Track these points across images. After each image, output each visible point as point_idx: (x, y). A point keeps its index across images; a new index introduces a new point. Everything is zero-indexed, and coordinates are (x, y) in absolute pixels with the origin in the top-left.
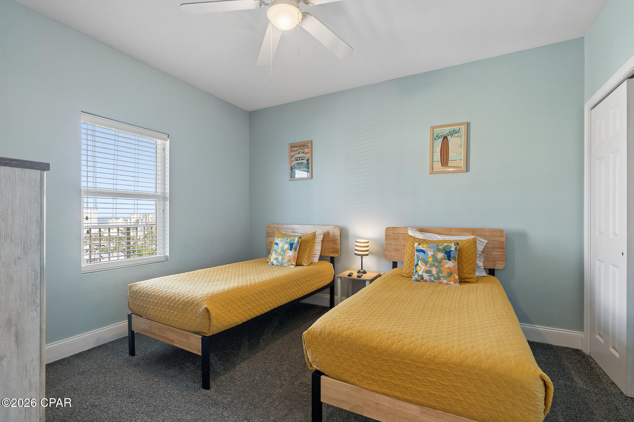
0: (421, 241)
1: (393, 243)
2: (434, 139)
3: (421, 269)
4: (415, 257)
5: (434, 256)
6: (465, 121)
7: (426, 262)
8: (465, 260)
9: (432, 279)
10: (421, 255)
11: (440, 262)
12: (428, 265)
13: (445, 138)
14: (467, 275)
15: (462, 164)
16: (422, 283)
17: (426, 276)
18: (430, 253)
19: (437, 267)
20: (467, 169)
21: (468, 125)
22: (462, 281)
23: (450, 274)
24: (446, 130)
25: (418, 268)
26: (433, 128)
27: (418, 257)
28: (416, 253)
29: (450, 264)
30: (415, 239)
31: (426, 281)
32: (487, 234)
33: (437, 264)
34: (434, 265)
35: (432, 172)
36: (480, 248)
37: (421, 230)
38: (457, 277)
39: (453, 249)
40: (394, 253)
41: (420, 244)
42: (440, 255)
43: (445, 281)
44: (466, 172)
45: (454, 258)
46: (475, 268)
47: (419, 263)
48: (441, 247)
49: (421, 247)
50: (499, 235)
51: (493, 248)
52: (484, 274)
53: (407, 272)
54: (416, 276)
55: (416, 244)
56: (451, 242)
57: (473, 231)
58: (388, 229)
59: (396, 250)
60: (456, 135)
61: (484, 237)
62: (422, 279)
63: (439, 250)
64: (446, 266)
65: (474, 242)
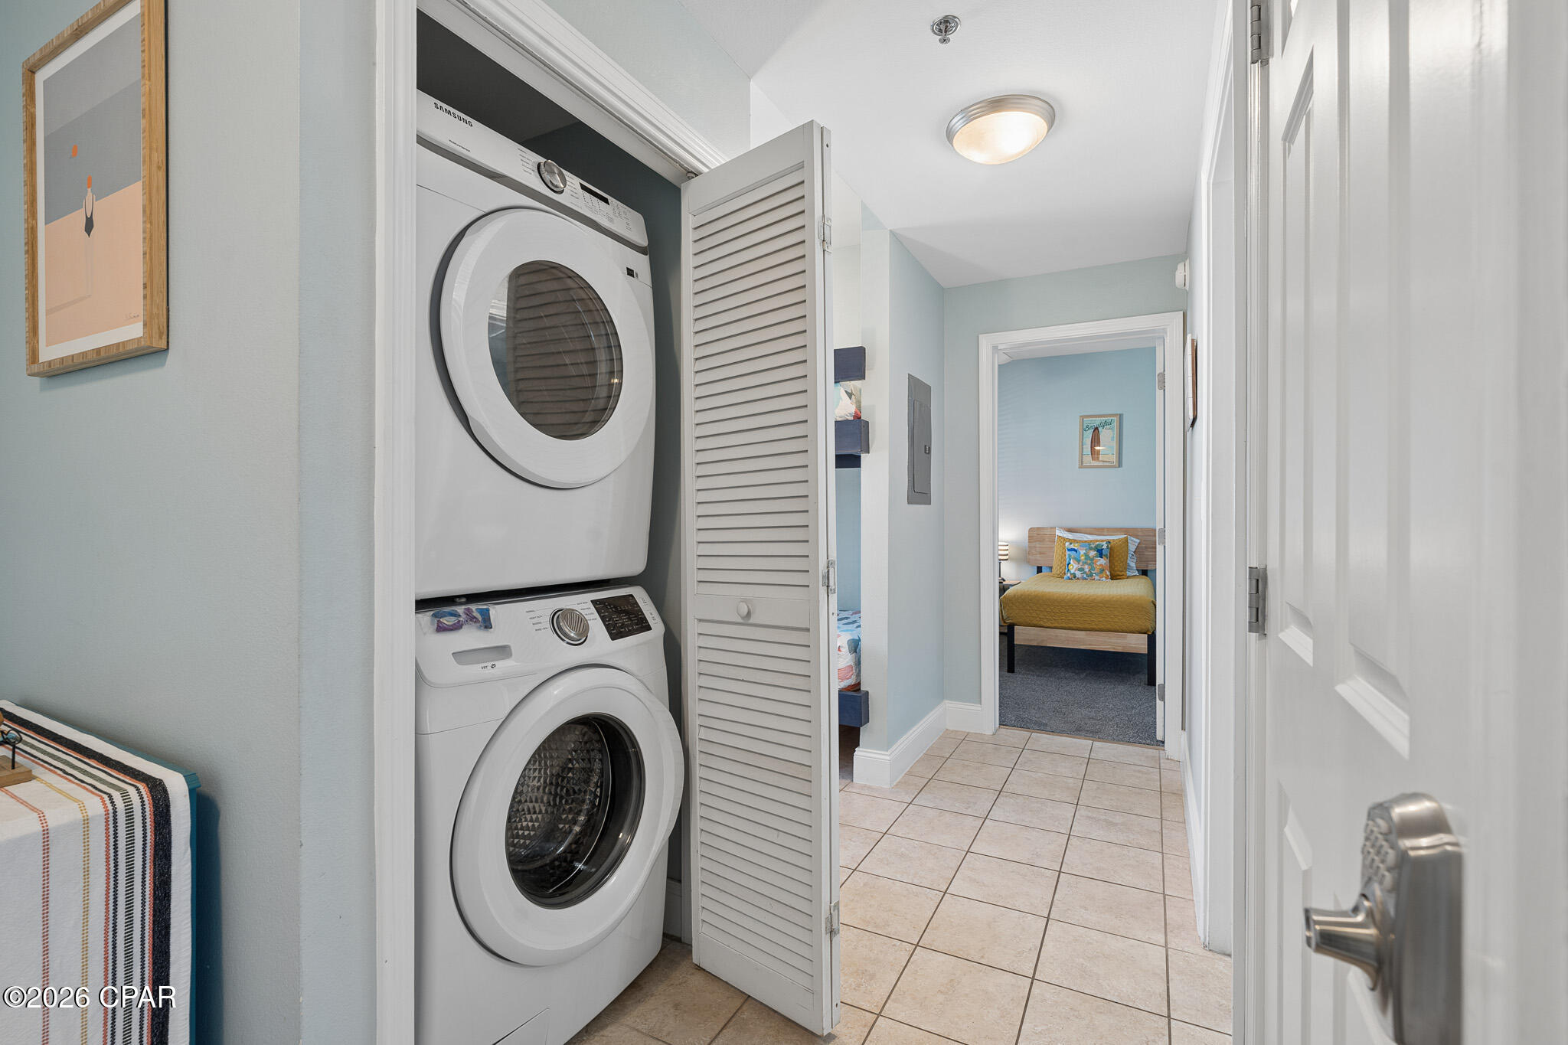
0: (1071, 542)
1: (1038, 546)
2: (1083, 430)
3: (1074, 567)
4: (1067, 557)
5: (1086, 555)
6: (1118, 413)
7: (1078, 561)
8: (1117, 559)
9: (1085, 576)
10: (1073, 553)
11: (1092, 560)
12: (1081, 563)
13: (1097, 429)
14: (1118, 573)
15: (1114, 459)
16: (1075, 581)
17: (1078, 574)
18: (1082, 552)
19: (1090, 564)
20: (1120, 465)
21: (1121, 416)
22: (1114, 577)
23: (1102, 571)
24: (1097, 421)
25: (1070, 567)
26: (1083, 417)
27: (1070, 556)
28: (1067, 553)
29: (1102, 561)
30: (1065, 540)
31: (1078, 579)
32: (1140, 533)
33: (1089, 562)
34: (1086, 563)
35: (1082, 466)
36: (1132, 548)
37: (1070, 530)
38: (1108, 573)
39: (1105, 547)
40: (1038, 557)
41: (1071, 544)
42: (1092, 553)
43: (1097, 578)
44: (1119, 467)
45: (1106, 556)
46: (1127, 567)
47: (1072, 562)
48: (1093, 546)
49: (1072, 546)
50: (1151, 534)
51: (1146, 548)
52: (1137, 573)
53: (1058, 572)
54: (1069, 575)
55: (1067, 544)
56: (1103, 541)
57: (1126, 531)
58: (1031, 530)
59: (1041, 553)
60: (1108, 427)
61: (1136, 536)
62: (1075, 577)
63: (1091, 549)
64: (1098, 563)
65: (1126, 541)
